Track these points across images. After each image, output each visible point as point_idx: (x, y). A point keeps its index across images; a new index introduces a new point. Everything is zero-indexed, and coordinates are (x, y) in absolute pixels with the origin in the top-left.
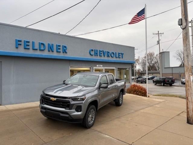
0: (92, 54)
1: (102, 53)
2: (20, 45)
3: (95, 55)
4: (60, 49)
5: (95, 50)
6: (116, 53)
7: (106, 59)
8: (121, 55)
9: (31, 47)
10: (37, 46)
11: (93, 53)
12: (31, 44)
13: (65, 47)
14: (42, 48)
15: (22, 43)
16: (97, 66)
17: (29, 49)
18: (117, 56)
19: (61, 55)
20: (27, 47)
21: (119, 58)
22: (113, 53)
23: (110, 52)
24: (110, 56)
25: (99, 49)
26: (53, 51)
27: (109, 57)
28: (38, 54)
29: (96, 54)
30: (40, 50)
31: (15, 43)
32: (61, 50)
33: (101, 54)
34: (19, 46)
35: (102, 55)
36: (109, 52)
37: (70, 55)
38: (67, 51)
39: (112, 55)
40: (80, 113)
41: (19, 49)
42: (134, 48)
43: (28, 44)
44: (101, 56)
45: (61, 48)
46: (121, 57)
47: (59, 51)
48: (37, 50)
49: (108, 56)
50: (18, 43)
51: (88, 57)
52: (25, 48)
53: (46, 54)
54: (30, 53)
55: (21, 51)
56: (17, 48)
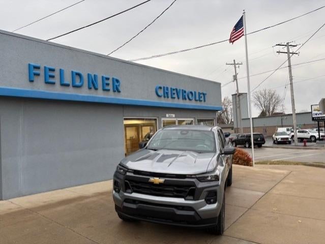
0: (160, 94)
1: (176, 93)
2: (38, 75)
3: (165, 97)
4: (108, 84)
5: (164, 87)
6: (195, 92)
7: (180, 103)
8: (202, 95)
9: (57, 80)
10: (68, 79)
11: (161, 92)
12: (57, 74)
13: (117, 81)
14: (78, 83)
15: (42, 72)
16: (167, 115)
17: (54, 83)
18: (197, 98)
19: (111, 97)
20: (51, 80)
21: (200, 101)
22: (191, 93)
23: (187, 92)
24: (187, 97)
25: (170, 85)
26: (96, 89)
27: (185, 99)
28: (70, 93)
29: (166, 95)
30: (75, 86)
31: (27, 71)
32: (110, 87)
33: (174, 94)
34: (36, 78)
35: (175, 96)
36: (185, 92)
37: (126, 96)
38: (120, 89)
39: (190, 96)
40: (214, 206)
41: (35, 83)
42: (220, 84)
43: (51, 73)
44: (174, 98)
45: (110, 82)
46: (202, 99)
47: (107, 88)
48: (68, 85)
50: (33, 72)
51: (153, 100)
52: (47, 83)
53: (84, 94)
54: (57, 91)
55: (40, 88)
56: (31, 81)
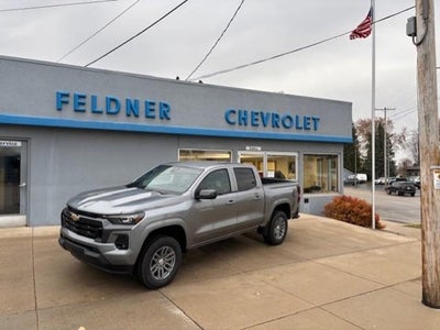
0: (232, 120)
1: (259, 118)
2: (67, 103)
3: (240, 124)
4: (153, 110)
5: (240, 112)
6: (297, 117)
7: (269, 131)
8: (311, 122)
9: (88, 108)
10: (101, 106)
11: (234, 118)
12: (88, 101)
13: (166, 105)
14: (113, 109)
15: (71, 100)
16: (248, 148)
17: (84, 111)
18: (301, 124)
19: (157, 124)
20: (81, 108)
21: (306, 129)
22: (289, 117)
23: (281, 116)
24: (280, 124)
25: (250, 108)
26: (137, 116)
27: (278, 127)
28: (104, 121)
29: (243, 121)
30: (109, 113)
31: (54, 99)
32: (157, 113)
33: (257, 120)
34: (64, 106)
35: (260, 122)
36: (277, 116)
37: (176, 123)
38: (169, 115)
39: (287, 123)
40: (123, 252)
41: (63, 112)
42: (351, 104)
43: (82, 101)
44: (257, 125)
45: (157, 107)
46: (312, 126)
47: (151, 114)
48: (101, 112)
49: (275, 125)
50: (62, 100)
51: (222, 128)
52: (76, 111)
53: (121, 121)
54: (88, 119)
55: (69, 117)
56: (59, 110)
